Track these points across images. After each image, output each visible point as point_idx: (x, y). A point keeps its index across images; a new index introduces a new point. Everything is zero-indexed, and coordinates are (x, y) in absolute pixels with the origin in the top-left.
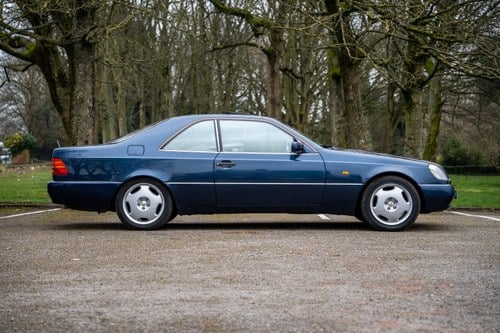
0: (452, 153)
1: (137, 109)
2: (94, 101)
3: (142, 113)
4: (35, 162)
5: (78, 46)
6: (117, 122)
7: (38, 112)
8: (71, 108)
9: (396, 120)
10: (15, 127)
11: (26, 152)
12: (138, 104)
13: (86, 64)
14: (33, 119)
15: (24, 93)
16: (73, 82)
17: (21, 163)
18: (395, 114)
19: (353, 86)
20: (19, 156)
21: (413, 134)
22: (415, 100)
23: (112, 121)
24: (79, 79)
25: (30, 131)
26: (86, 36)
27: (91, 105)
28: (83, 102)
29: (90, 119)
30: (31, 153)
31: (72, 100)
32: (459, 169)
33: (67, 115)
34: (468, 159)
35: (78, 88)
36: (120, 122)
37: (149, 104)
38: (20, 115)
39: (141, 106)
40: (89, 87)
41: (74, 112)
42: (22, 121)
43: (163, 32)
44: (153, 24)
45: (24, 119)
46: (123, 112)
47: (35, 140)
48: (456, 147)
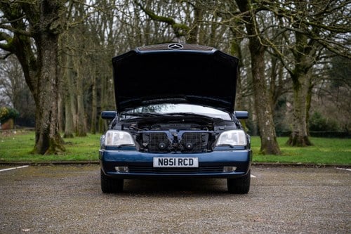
0: (315, 122)
1: (91, 90)
2: (57, 80)
3: (94, 93)
4: (17, 128)
5: (44, 36)
6: (77, 100)
7: (20, 92)
8: (39, 85)
9: (276, 98)
10: (5, 103)
11: (11, 121)
12: (92, 86)
13: (51, 50)
14: (17, 97)
15: (11, 79)
16: (41, 65)
17: (7, 128)
18: (276, 94)
19: (260, 69)
20: (6, 124)
21: (299, 107)
22: (301, 82)
23: (72, 97)
24: (45, 62)
25: (14, 106)
26: (49, 25)
27: (54, 83)
28: (48, 80)
29: (54, 94)
30: (14, 122)
31: (39, 79)
32: (322, 133)
33: (36, 91)
34: (326, 126)
35: (44, 69)
36: (79, 99)
37: (99, 87)
38: (8, 95)
39: (94, 88)
40: (53, 69)
41: (41, 89)
42: (9, 99)
43: (110, 35)
44: (102, 29)
45: (11, 98)
46: (81, 92)
47: (17, 112)
48: (318, 118)
